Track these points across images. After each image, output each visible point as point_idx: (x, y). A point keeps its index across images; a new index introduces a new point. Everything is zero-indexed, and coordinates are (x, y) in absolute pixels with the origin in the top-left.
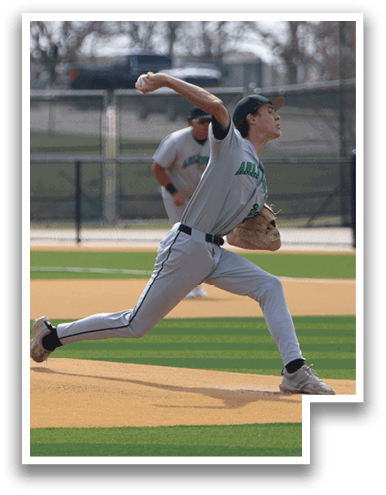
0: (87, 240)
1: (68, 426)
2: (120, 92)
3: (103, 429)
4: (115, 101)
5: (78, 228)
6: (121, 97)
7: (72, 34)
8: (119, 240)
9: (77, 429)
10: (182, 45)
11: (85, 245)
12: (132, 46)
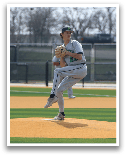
0: (86, 86)
1: (80, 138)
2: (95, 44)
3: (90, 139)
4: (94, 47)
5: (83, 83)
6: (96, 46)
7: (82, 28)
8: (95, 86)
9: (82, 139)
10: (113, 31)
11: (85, 88)
12: (99, 31)
